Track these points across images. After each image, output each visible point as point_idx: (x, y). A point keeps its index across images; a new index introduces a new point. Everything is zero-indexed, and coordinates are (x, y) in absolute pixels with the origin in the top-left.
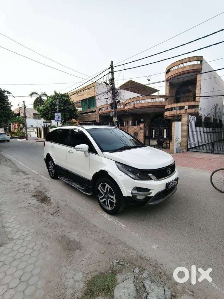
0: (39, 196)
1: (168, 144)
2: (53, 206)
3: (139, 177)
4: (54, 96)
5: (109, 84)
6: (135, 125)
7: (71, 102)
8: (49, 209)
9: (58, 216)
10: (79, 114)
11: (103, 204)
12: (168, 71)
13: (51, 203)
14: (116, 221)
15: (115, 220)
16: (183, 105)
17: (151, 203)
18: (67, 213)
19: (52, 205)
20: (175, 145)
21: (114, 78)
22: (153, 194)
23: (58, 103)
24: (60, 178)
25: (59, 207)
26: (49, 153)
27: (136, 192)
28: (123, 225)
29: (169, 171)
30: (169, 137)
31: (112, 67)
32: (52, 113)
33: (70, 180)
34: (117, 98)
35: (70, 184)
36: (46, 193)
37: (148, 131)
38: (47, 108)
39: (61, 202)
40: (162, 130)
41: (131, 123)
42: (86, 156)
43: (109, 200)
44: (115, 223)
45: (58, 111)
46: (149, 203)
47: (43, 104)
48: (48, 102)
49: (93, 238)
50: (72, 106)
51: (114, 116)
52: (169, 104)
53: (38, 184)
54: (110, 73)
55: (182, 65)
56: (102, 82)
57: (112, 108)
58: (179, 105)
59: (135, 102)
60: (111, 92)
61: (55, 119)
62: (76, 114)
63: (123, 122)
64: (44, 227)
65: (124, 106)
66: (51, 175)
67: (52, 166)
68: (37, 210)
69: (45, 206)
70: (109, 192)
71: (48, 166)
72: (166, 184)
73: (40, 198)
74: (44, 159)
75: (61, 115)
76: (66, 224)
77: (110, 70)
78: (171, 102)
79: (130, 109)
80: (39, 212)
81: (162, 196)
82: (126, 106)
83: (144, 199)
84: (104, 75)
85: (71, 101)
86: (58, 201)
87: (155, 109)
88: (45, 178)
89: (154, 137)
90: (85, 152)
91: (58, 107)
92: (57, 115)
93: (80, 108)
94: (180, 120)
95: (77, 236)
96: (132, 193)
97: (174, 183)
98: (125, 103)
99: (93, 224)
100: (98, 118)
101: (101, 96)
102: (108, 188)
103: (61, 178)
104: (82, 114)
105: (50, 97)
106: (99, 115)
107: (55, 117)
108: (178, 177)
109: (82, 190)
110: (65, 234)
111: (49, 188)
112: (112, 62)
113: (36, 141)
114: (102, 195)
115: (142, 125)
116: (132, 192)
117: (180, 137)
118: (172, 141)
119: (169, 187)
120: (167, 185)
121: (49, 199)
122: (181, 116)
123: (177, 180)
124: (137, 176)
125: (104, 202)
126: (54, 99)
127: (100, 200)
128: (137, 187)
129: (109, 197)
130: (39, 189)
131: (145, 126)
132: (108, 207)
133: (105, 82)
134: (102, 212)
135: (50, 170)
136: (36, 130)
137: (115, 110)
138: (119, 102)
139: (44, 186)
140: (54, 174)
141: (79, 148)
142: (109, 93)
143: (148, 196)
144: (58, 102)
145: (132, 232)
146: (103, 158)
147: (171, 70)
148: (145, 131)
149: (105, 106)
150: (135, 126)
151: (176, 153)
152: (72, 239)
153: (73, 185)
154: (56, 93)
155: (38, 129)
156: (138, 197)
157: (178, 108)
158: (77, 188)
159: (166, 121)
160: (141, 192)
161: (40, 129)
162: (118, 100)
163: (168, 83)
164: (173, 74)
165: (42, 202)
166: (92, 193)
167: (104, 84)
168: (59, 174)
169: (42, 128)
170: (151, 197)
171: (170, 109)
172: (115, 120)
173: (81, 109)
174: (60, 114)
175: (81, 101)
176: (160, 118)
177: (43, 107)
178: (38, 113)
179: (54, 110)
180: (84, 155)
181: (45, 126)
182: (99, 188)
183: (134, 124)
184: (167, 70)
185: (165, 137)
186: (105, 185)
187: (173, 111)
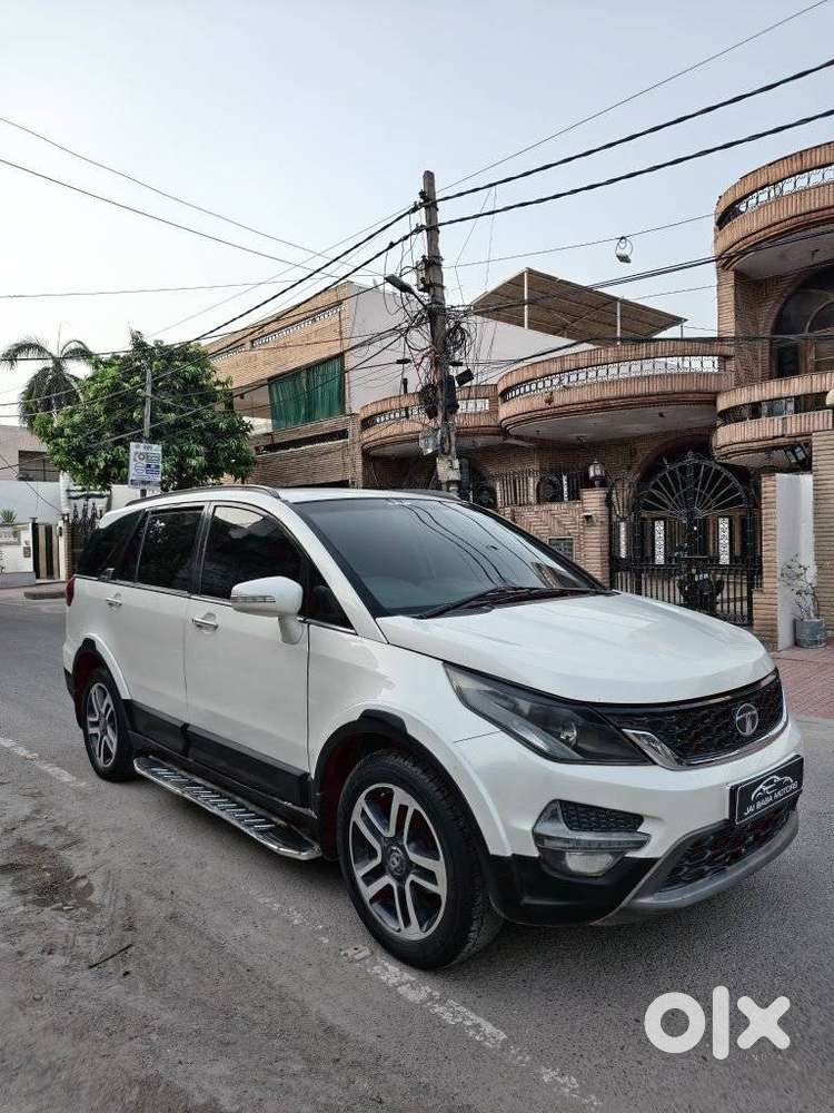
0: (26, 867)
1: (741, 599)
2: (99, 921)
3: (576, 748)
4: (126, 360)
5: (415, 289)
6: (556, 497)
7: (218, 388)
8: (79, 938)
9: (127, 973)
10: (257, 449)
11: (377, 911)
12: (726, 216)
13: (90, 905)
14: (450, 1002)
15: (442, 1002)
16: (817, 389)
17: (647, 900)
18: (174, 958)
19: (97, 918)
20: (779, 601)
21: (439, 257)
22: (658, 843)
23: (148, 393)
24: (144, 773)
25: (131, 928)
26: (94, 635)
27: (558, 829)
28: (488, 1028)
29: (747, 718)
30: (749, 562)
31: (428, 201)
32: (116, 443)
33: (199, 781)
34: (457, 356)
35: (199, 801)
36: (66, 853)
37: (627, 530)
38: (90, 420)
39: (149, 902)
40: (704, 523)
41: (531, 490)
42: (288, 637)
43: (413, 883)
44: (447, 1017)
45: (147, 434)
46: (635, 897)
47: (72, 397)
48: (98, 390)
49: (317, 1094)
50: (220, 407)
51: (441, 452)
52: (739, 384)
53: (25, 808)
54: (418, 230)
55: (802, 181)
56: (380, 280)
57: (432, 414)
58: (798, 386)
59: (556, 382)
60: (427, 328)
61: (133, 473)
62: (239, 448)
63: (491, 483)
64: (45, 1029)
65: (493, 402)
66: (100, 760)
67: (103, 711)
68: (13, 944)
69: (58, 922)
70: (409, 836)
71: (83, 711)
72: (733, 791)
73: (34, 881)
74: (66, 671)
75: (165, 452)
76: (168, 1017)
77: (420, 217)
78: (748, 372)
79: (531, 417)
80: (20, 954)
81: (709, 862)
82: (505, 401)
83: (608, 872)
84: (388, 245)
85: (218, 383)
86: (128, 898)
87: (661, 415)
88: (66, 777)
89: (660, 559)
90: (282, 617)
91: (147, 410)
92: (143, 455)
93: (262, 421)
94: (805, 466)
95: (230, 1083)
96: (539, 838)
97: (780, 785)
98: (501, 388)
99: (322, 1022)
100: (359, 469)
101: (373, 349)
102: (403, 809)
103: (154, 773)
104: (273, 447)
105: (108, 364)
106: (365, 453)
107: (132, 464)
108: (802, 755)
109: (261, 832)
110: (161, 1068)
111: (84, 830)
112: (429, 177)
113: (28, 595)
114: (372, 854)
115: (593, 500)
116: (538, 830)
117: (808, 558)
118: (767, 582)
119: (751, 809)
120: (740, 795)
121: (83, 883)
122: (808, 445)
123: (794, 769)
124: (566, 742)
125: (385, 897)
126: (132, 374)
127: (361, 884)
128: (565, 805)
129: (411, 863)
130: (29, 832)
131: (608, 502)
132: (407, 922)
133: (391, 280)
134: (372, 953)
135: (92, 730)
136: (27, 536)
137: (445, 418)
138: (467, 376)
139: (59, 818)
140: (113, 751)
141: (254, 599)
142: (413, 333)
143: (630, 855)
144: (149, 388)
145: (544, 1070)
146: (378, 650)
147: (743, 208)
148: (611, 530)
149: (394, 404)
150: (555, 506)
151: (789, 648)
152: (200, 1100)
153: (215, 810)
154: (139, 345)
155: (42, 531)
156: (575, 862)
157: (791, 406)
158: (237, 824)
159: (726, 473)
160: (590, 829)
161: (49, 530)
162: (461, 370)
163: (731, 274)
164: (755, 226)
165: (43, 903)
166: (317, 847)
167: (389, 288)
168: (143, 753)
169: (61, 524)
170: (650, 862)
171: (746, 412)
172: (448, 470)
173: (270, 421)
174: (157, 449)
175: (269, 379)
176: (690, 459)
177: (72, 414)
178: (44, 448)
179: (125, 429)
180: (278, 636)
181: (76, 516)
182: (356, 817)
183: (549, 494)
184: (723, 207)
185: (725, 559)
186: (390, 794)
187: (764, 418)
